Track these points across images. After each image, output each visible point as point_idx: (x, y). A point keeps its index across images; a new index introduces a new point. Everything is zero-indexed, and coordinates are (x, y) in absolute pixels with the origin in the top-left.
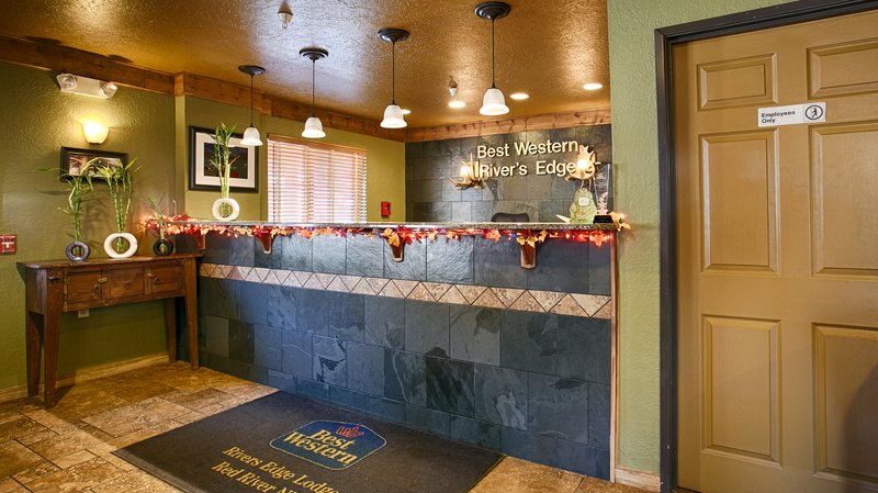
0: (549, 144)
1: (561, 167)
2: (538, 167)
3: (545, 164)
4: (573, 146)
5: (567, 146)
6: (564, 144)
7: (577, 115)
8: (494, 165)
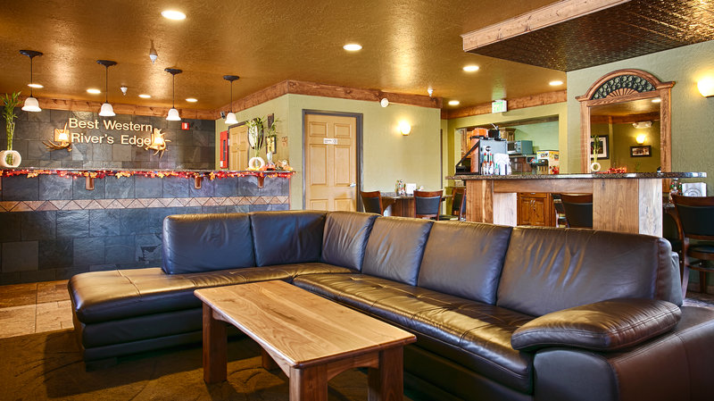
0: (131, 124)
1: (140, 141)
2: (123, 139)
3: (128, 138)
4: (149, 128)
5: (144, 127)
6: (142, 126)
7: (151, 109)
8: (85, 134)
